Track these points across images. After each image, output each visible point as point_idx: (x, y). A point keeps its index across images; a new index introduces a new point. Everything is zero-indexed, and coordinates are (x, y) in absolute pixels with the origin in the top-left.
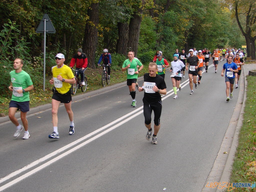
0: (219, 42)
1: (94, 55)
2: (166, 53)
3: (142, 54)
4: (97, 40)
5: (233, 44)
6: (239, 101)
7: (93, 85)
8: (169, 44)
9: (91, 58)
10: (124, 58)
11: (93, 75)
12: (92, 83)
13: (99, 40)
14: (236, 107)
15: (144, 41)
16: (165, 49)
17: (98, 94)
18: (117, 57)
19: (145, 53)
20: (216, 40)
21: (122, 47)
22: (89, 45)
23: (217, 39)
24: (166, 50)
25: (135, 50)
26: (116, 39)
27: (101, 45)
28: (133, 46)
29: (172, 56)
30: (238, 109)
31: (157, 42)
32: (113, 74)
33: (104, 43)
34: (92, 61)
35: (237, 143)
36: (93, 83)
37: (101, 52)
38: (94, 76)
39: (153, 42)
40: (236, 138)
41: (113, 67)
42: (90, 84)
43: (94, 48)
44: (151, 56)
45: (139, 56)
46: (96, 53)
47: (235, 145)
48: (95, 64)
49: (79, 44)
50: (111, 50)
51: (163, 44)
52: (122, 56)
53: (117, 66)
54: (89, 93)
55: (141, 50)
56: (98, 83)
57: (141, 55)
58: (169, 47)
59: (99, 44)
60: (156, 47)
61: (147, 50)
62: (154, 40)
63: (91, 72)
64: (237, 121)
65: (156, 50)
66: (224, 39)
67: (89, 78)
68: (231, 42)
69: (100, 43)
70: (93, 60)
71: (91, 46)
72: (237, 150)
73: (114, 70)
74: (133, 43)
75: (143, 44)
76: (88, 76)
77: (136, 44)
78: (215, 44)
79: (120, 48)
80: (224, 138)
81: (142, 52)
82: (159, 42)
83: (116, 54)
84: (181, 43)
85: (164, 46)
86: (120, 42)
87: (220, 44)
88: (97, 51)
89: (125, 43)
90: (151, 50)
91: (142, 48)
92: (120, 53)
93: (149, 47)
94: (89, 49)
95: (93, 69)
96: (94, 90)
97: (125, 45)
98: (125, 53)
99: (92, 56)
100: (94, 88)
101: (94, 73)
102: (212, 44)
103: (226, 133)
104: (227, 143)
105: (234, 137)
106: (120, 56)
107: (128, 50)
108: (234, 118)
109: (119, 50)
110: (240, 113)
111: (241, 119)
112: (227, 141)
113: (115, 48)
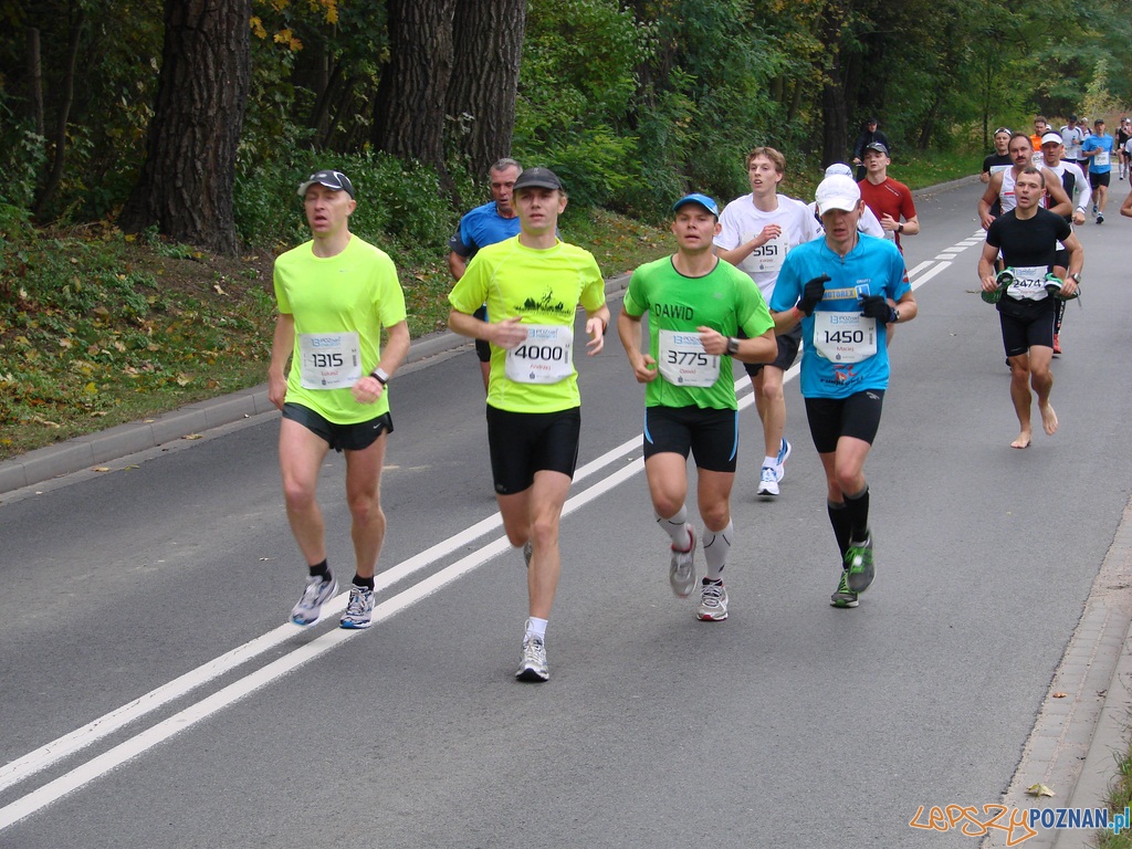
0: (1045, 75)
1: (231, 166)
4: (245, 66)
7: (219, 360)
8: (723, 92)
9: (208, 188)
10: (423, 180)
11: (220, 291)
12: (210, 348)
13: (260, 64)
15: (561, 73)
16: (695, 125)
17: (251, 421)
18: (381, 180)
20: (1024, 63)
21: (412, 111)
22: (193, 101)
23: (1036, 56)
24: (698, 129)
25: (499, 130)
26: (374, 57)
27: (278, 98)
28: (486, 104)
29: (737, 166)
31: (643, 80)
33: (297, 91)
34: (212, 202)
35: (1129, 727)
36: (221, 348)
37: (274, 144)
38: (225, 304)
39: (614, 79)
40: (1122, 697)
42: (200, 356)
44: (598, 166)
46: (244, 154)
48: (238, 220)
49: (134, 91)
50: (341, 128)
51: (684, 91)
52: (411, 168)
53: (380, 236)
54: (192, 414)
55: (538, 130)
56: (250, 344)
58: (723, 112)
59: (262, 91)
60: (636, 111)
61: (578, 129)
62: (619, 67)
63: (211, 276)
65: (633, 127)
66: (1082, 53)
67: (194, 315)
68: (1121, 74)
69: (268, 85)
70: (219, 198)
71: (208, 106)
74: (482, 82)
75: (553, 93)
76: (187, 302)
77: (500, 89)
78: (1020, 87)
79: (397, 120)
80: (1050, 696)
81: (541, 142)
82: (652, 75)
83: (374, 158)
84: (797, 85)
85: (690, 105)
86: (400, 79)
87: (1053, 85)
88: (249, 137)
89: (430, 87)
90: (604, 129)
91: (542, 121)
92: (397, 149)
93: (588, 110)
94: (197, 130)
95: (222, 258)
96: (224, 392)
97: (433, 96)
98: (433, 154)
99: (217, 172)
100: (222, 380)
101: (228, 284)
102: (1003, 86)
103: (1064, 668)
104: (1065, 731)
105: (1110, 693)
106: (401, 170)
107: (450, 132)
108: (1121, 568)
109: (393, 134)
112: (1069, 718)
113: (367, 118)
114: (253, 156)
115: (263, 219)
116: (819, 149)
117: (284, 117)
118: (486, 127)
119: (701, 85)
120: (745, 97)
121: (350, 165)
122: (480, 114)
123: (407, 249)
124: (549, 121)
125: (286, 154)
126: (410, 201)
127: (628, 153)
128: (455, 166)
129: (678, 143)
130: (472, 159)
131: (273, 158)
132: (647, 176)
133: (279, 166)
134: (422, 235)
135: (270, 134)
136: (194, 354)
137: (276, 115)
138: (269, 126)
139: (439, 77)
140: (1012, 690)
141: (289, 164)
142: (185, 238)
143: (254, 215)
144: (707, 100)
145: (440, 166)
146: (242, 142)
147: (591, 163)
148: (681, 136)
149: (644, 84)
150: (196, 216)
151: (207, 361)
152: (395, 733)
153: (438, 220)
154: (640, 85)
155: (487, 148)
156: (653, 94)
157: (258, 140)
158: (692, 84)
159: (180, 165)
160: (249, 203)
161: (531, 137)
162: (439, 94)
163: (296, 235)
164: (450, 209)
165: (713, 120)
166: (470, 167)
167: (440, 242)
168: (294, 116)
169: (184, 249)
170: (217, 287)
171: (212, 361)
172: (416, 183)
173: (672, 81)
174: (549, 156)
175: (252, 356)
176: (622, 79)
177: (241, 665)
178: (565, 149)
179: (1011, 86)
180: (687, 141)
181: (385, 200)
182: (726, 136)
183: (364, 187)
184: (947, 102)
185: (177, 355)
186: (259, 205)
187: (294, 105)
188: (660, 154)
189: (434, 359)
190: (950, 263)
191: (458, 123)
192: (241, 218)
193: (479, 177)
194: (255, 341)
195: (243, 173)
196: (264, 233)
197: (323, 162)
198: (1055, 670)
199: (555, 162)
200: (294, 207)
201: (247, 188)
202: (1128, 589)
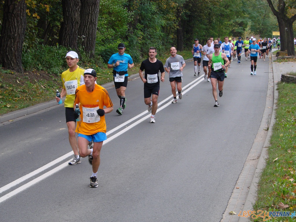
0: (234, 26)
1: (21, 49)
2: (145, 45)
4: (25, 23)
5: (257, 29)
6: (264, 125)
7: (18, 100)
8: (151, 30)
9: (15, 55)
11: (18, 82)
12: (16, 97)
13: (29, 22)
14: (257, 136)
15: (108, 25)
16: (143, 39)
17: (26, 116)
18: (61, 53)
20: (229, 23)
21: (69, 35)
22: (11, 32)
23: (232, 21)
24: (144, 40)
25: (92, 40)
26: (59, 21)
27: (34, 31)
28: (89, 33)
30: (261, 139)
32: (54, 80)
33: (39, 29)
34: (16, 59)
35: (255, 196)
36: (19, 97)
37: (33, 43)
38: (20, 86)
39: (122, 26)
40: (254, 188)
41: (53, 69)
42: (13, 99)
43: (19, 36)
45: (99, 50)
46: (24, 46)
47: (251, 200)
48: (23, 63)
50: (50, 39)
51: (140, 29)
54: (11, 115)
55: (102, 40)
57: (102, 48)
58: (150, 35)
59: (29, 29)
60: (128, 35)
61: (113, 40)
62: (123, 23)
63: (16, 78)
64: (258, 160)
65: (127, 39)
66: (244, 20)
67: (11, 88)
68: (254, 26)
69: (31, 28)
70: (18, 58)
71: (15, 33)
72: (254, 208)
74: (87, 27)
75: (106, 30)
76: (10, 85)
77: (92, 29)
78: (228, 29)
79: (65, 37)
80: (235, 188)
81: (103, 43)
82: (132, 26)
83: (59, 47)
84: (170, 28)
85: (142, 33)
86: (66, 26)
87: (236, 28)
88: (26, 42)
89: (74, 29)
90: (120, 40)
91: (103, 38)
92: (65, 45)
93: (115, 35)
94: (12, 40)
95: (19, 73)
96: (19, 109)
97: (74, 31)
98: (75, 46)
99: (17, 51)
100: (19, 106)
101: (20, 80)
102: (223, 29)
103: (239, 181)
104: (239, 197)
105: (251, 188)
106: (66, 50)
107: (79, 40)
108: (253, 155)
109: (64, 41)
110: (263, 146)
111: (264, 155)
112: (240, 194)
113: (57, 37)
114: (27, 46)
115: (30, 63)
116: (176, 45)
117: (35, 36)
118: (88, 39)
119: (145, 28)
120: (156, 31)
121: (53, 49)
122: (87, 36)
124: (105, 38)
125: (36, 46)
128: (80, 49)
129: (139, 43)
130: (85, 48)
131: (32, 47)
132: (131, 52)
133: (34, 49)
135: (31, 41)
136: (11, 99)
137: (33, 36)
138: (31, 39)
139: (76, 26)
140: (225, 187)
141: (37, 49)
142: (9, 68)
143: (27, 62)
144: (147, 32)
145: (77, 49)
146: (24, 43)
147: (116, 49)
148: (140, 42)
149: (130, 28)
150: (12, 62)
151: (15, 101)
152: (64, 199)
154: (129, 28)
155: (89, 45)
156: (132, 31)
157: (28, 42)
158: (142, 28)
159: (8, 49)
160: (26, 59)
161: (100, 42)
162: (76, 30)
163: (38, 67)
165: (148, 37)
166: (85, 50)
168: (38, 36)
169: (9, 71)
173: (137, 27)
174: (105, 47)
175: (27, 99)
176: (124, 26)
177: (24, 181)
178: (109, 45)
179: (226, 29)
180: (141, 43)
181: (62, 58)
182: (152, 42)
183: (57, 55)
184: (209, 33)
185: (7, 99)
186: (29, 59)
187: (38, 33)
188: (134, 46)
191: (81, 38)
192: (24, 63)
193: (87, 52)
194: (27, 95)
195: (24, 51)
196: (30, 67)
197: (45, 48)
198: (236, 181)
199: (107, 48)
200: (38, 60)
201: (25, 55)
202: (255, 160)
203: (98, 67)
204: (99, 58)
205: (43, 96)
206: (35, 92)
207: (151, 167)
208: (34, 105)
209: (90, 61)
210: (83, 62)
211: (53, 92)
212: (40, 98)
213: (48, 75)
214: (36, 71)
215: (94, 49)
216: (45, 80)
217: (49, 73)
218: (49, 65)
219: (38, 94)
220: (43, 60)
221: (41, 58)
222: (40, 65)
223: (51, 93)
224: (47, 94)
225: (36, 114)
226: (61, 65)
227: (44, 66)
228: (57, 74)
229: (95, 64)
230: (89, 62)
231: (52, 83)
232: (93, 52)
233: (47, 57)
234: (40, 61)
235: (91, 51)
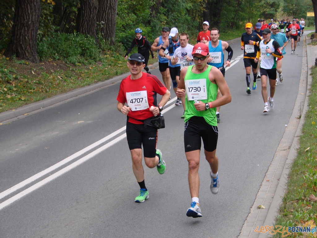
0: (266, 7)
1: (36, 36)
3: (124, 33)
4: (39, 9)
5: (290, 9)
6: (296, 113)
7: (33, 93)
8: (175, 14)
9: (29, 44)
10: (90, 41)
11: (33, 73)
12: (31, 89)
13: (43, 9)
14: (288, 125)
15: (129, 9)
17: (42, 109)
18: (79, 41)
19: (129, 32)
20: (260, 4)
21: (87, 21)
22: (24, 19)
24: (168, 24)
25: (112, 26)
26: (76, 6)
27: (49, 18)
28: (108, 19)
30: (293, 127)
31: (152, 11)
32: (71, 70)
33: (54, 16)
34: (31, 48)
35: (285, 189)
36: (34, 89)
37: (48, 31)
38: (35, 77)
39: (144, 10)
40: (284, 180)
41: (71, 58)
42: (28, 91)
43: (33, 24)
45: (119, 37)
46: (39, 34)
47: (281, 192)
48: (38, 53)
49: (8, 17)
50: (67, 26)
52: (87, 37)
53: (79, 56)
54: (26, 108)
55: (123, 26)
56: (42, 88)
58: (175, 20)
59: (44, 16)
60: (150, 20)
61: (134, 25)
62: (145, 7)
63: (31, 69)
64: (289, 150)
65: (150, 24)
67: (26, 80)
68: (287, 6)
69: (46, 14)
70: (33, 47)
71: (29, 21)
72: (283, 202)
73: (74, 64)
74: (107, 12)
75: (127, 15)
76: (24, 76)
77: (112, 14)
79: (83, 24)
80: (264, 181)
81: (124, 29)
82: (155, 10)
83: (76, 35)
84: (196, 11)
85: (166, 18)
86: (83, 12)
87: (268, 10)
88: (41, 29)
89: (92, 14)
90: (141, 25)
91: (124, 23)
92: (83, 32)
93: (137, 20)
94: (26, 28)
95: (34, 64)
96: (35, 102)
98: (93, 33)
99: (32, 39)
100: (34, 98)
101: (35, 71)
103: (268, 173)
104: (268, 190)
105: (280, 179)
106: (84, 38)
107: (98, 27)
108: (284, 145)
109: (82, 28)
110: (295, 135)
111: (296, 145)
112: (269, 187)
113: (75, 23)
114: (42, 35)
115: (46, 53)
117: (51, 23)
118: (108, 25)
119: (169, 12)
120: (181, 15)
121: (70, 37)
122: (106, 22)
123: (86, 60)
124: (126, 23)
125: (52, 34)
126: (87, 46)
127: (148, 32)
128: (100, 36)
130: (104, 34)
131: (48, 35)
133: (50, 37)
134: (91, 56)
135: (47, 29)
136: (26, 91)
137: (48, 23)
138: (46, 26)
139: (94, 11)
140: (254, 179)
141: (52, 37)
142: (23, 58)
143: (43, 52)
144: (171, 16)
145: (95, 37)
146: (39, 31)
149: (152, 13)
150: (26, 52)
151: (30, 93)
153: (95, 52)
155: (108, 31)
156: (155, 15)
157: (43, 30)
158: (166, 12)
159: (21, 38)
160: (41, 48)
161: (121, 28)
162: (94, 16)
163: (55, 57)
164: (98, 48)
165: (172, 22)
166: (104, 37)
167: (96, 58)
168: (54, 23)
169: (23, 61)
170: (33, 72)
171: (31, 93)
172: (89, 42)
173: (160, 11)
174: (126, 33)
175: (43, 91)
176: (146, 11)
178: (131, 31)
179: (256, 10)
183: (74, 43)
184: (238, 15)
185: (22, 91)
186: (44, 48)
187: (54, 20)
188: (157, 32)
189: (94, 91)
190: (239, 61)
191: (100, 24)
193: (107, 39)
194: (43, 87)
195: (39, 40)
196: (46, 56)
197: (62, 36)
198: (266, 173)
199: (128, 35)
200: (54, 49)
201: (40, 44)
202: (286, 151)
203: (119, 55)
204: (120, 46)
205: (60, 87)
206: (52, 83)
207: (175, 160)
208: (50, 97)
209: (110, 49)
210: (103, 50)
211: (71, 82)
212: (56, 89)
213: (65, 65)
214: (53, 61)
215: (114, 36)
216: (62, 70)
217: (66, 63)
218: (66, 54)
219: (55, 86)
220: (60, 49)
221: (58, 46)
222: (56, 54)
223: (69, 84)
224: (64, 85)
225: (52, 106)
226: (79, 53)
227: (60, 55)
228: (75, 63)
229: (116, 51)
230: (108, 49)
231: (70, 73)
232: (113, 39)
233: (64, 46)
234: (56, 50)
235: (111, 37)
